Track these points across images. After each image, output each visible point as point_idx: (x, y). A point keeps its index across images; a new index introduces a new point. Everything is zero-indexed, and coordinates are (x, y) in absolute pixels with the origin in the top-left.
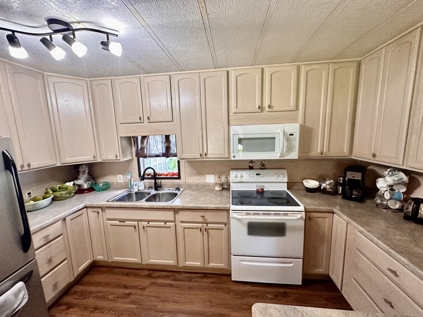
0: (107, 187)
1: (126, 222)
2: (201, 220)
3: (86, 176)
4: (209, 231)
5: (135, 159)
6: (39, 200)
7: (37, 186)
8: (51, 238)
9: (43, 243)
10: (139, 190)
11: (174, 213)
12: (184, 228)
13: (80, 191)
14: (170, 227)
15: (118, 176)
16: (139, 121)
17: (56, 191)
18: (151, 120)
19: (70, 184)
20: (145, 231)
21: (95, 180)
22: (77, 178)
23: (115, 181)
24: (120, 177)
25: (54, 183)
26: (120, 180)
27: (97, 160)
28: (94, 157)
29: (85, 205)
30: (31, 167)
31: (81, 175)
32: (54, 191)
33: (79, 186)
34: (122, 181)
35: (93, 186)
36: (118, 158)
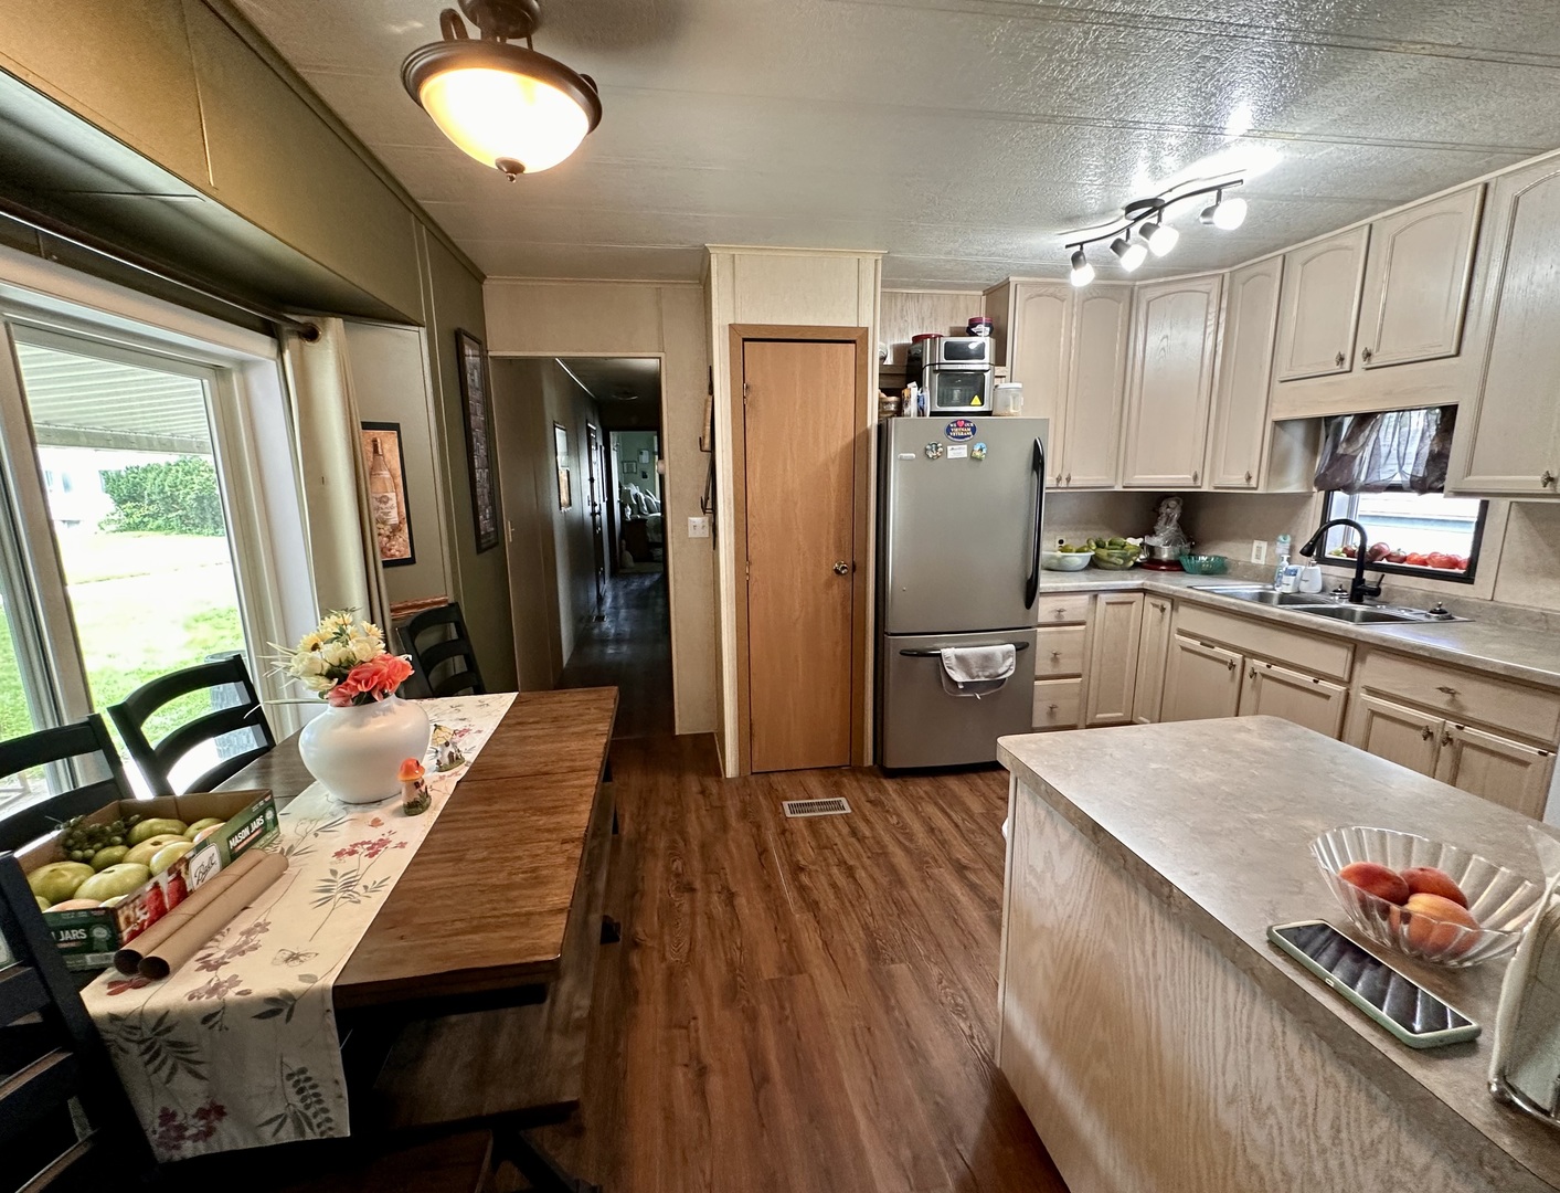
0: (1219, 570)
1: (1217, 649)
2: (1441, 701)
3: (1171, 528)
4: (1467, 751)
5: (1319, 496)
6: (1071, 551)
7: (1076, 530)
8: (1067, 618)
9: (1052, 619)
10: (1299, 592)
11: (1350, 655)
12: (1374, 713)
13: (1153, 564)
14: (1327, 697)
15: (1256, 543)
16: (1337, 368)
17: (1103, 547)
18: (1375, 362)
19: (1134, 542)
20: (1257, 688)
21: (1192, 546)
22: (1152, 533)
23: (1243, 559)
24: (1259, 549)
25: (1107, 532)
26: (1258, 557)
27: (1200, 487)
28: (1195, 478)
29: (1143, 584)
30: (1072, 484)
31: (1161, 523)
32: (1100, 545)
33: (1151, 549)
34: (1262, 562)
35: (1181, 558)
36: (1253, 483)
